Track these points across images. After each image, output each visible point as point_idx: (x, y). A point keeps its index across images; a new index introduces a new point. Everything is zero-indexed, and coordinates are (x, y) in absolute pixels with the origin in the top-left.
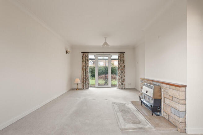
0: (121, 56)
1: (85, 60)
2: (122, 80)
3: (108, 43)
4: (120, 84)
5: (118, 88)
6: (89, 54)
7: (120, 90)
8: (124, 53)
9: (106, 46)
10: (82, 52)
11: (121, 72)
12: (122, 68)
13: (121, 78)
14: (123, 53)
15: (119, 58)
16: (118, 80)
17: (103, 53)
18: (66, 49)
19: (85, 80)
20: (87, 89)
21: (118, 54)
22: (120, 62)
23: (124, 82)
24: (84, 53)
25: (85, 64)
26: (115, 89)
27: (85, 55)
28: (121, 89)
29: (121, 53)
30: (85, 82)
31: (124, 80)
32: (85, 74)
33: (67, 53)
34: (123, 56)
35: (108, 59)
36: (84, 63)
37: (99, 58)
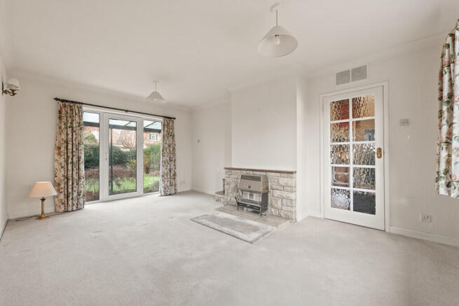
0: (168, 124)
1: (72, 123)
2: (171, 176)
4: (168, 184)
5: (163, 193)
6: (84, 108)
7: (170, 197)
8: (174, 119)
9: (156, 100)
10: (56, 99)
11: (170, 159)
12: (171, 149)
13: (170, 171)
14: (170, 118)
15: (166, 129)
16: (163, 176)
17: (127, 111)
19: (70, 183)
20: (78, 209)
21: (162, 119)
22: (168, 138)
23: (174, 179)
24: (65, 101)
25: (70, 136)
26: (155, 196)
27: (72, 110)
28: (170, 195)
29: (168, 118)
31: (175, 175)
32: (70, 166)
33: (6, 91)
34: (173, 125)
35: (135, 129)
36: (67, 134)
37: (112, 122)
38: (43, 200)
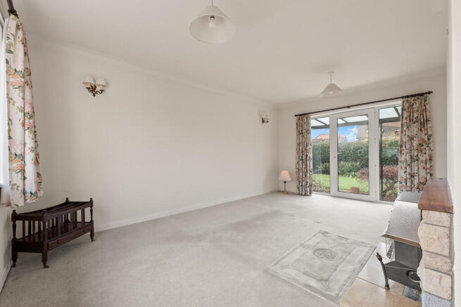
1: (302, 130)
3: (336, 84)
6: (311, 116)
8: (430, 93)
9: (331, 92)
10: (296, 116)
11: (411, 157)
12: (415, 143)
13: (412, 176)
15: (406, 114)
17: (349, 107)
18: (260, 116)
19: (301, 174)
20: (305, 195)
21: (399, 102)
22: (409, 127)
24: (300, 115)
25: (301, 141)
27: (303, 121)
29: (414, 96)
30: (300, 179)
32: (301, 162)
33: (263, 121)
35: (366, 123)
36: (299, 139)
38: (285, 182)
